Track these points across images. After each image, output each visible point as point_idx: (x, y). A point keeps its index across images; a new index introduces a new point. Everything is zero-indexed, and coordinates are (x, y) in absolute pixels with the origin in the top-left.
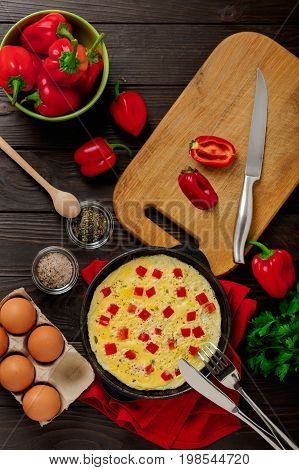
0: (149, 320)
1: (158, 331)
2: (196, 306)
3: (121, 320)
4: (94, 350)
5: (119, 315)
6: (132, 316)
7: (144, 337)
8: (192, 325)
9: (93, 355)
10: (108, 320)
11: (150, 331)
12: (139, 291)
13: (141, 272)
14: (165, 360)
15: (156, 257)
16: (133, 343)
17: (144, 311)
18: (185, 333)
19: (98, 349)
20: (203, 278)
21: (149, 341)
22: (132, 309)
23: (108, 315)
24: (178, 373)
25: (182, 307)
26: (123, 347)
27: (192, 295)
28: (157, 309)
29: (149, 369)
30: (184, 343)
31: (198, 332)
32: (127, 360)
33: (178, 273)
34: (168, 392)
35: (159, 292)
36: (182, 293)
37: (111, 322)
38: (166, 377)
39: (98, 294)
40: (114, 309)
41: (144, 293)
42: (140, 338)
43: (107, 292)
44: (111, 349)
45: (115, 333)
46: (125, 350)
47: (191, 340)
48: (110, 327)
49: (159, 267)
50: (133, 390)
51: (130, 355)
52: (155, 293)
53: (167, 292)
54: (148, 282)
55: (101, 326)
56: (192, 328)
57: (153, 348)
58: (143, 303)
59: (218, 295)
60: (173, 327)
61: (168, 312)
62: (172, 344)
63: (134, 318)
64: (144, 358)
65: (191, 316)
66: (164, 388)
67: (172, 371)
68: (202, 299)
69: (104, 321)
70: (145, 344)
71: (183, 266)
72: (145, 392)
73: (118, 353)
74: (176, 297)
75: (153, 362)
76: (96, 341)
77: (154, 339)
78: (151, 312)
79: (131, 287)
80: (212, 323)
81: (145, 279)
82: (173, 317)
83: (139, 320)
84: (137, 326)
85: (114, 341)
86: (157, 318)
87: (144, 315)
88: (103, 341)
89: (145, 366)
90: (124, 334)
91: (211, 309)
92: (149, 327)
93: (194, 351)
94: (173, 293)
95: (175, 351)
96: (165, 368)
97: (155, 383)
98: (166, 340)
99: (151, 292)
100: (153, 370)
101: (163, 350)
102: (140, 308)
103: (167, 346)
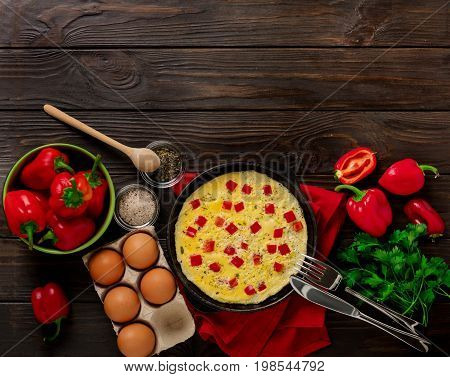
0: (236, 234)
1: (244, 246)
2: (285, 224)
3: (210, 232)
4: (179, 261)
5: (206, 227)
6: (219, 229)
7: (230, 251)
8: (278, 242)
9: (178, 265)
10: (195, 231)
11: (237, 245)
12: (227, 206)
13: (231, 186)
14: (250, 275)
15: (246, 173)
16: (218, 256)
17: (232, 224)
18: (271, 249)
19: (184, 259)
20: (293, 197)
21: (235, 255)
22: (219, 222)
23: (196, 227)
24: (262, 287)
25: (269, 224)
26: (209, 259)
27: (280, 212)
28: (245, 224)
29: (233, 283)
30: (270, 259)
31: (284, 249)
32: (212, 273)
33: (268, 190)
34: (251, 306)
35: (248, 207)
36: (270, 209)
37: (199, 234)
38: (249, 291)
39: (187, 205)
40: (202, 221)
41: (233, 207)
42: (226, 251)
43: (196, 204)
44: (196, 261)
45: (201, 246)
46: (210, 262)
47: (276, 257)
48: (197, 239)
49: (248, 182)
50: (216, 302)
51: (215, 268)
52: (243, 208)
53: (256, 207)
54: (237, 197)
55: (188, 238)
56: (278, 245)
57: (238, 262)
58: (231, 217)
59: (306, 214)
60: (260, 243)
61: (255, 228)
62: (257, 259)
63: (222, 232)
64: (229, 271)
65: (278, 233)
66: (248, 302)
67: (255, 286)
68: (290, 217)
69: (191, 232)
70: (230, 258)
71: (273, 184)
72: (227, 305)
73: (204, 265)
74: (264, 213)
75: (237, 275)
76: (182, 252)
77: (240, 253)
78: (238, 227)
79: (219, 201)
80: (298, 241)
81: (234, 194)
82: (260, 234)
83: (227, 233)
84: (223, 240)
85: (200, 252)
86: (244, 234)
87: (232, 229)
88: (189, 252)
89: (229, 279)
90: (210, 246)
91: (298, 227)
92: (236, 241)
93: (278, 267)
94: (261, 209)
95: (260, 266)
96: (249, 282)
97: (238, 296)
98: (251, 255)
99: (240, 207)
100: (237, 284)
101: (249, 265)
102: (228, 221)
103: (252, 261)
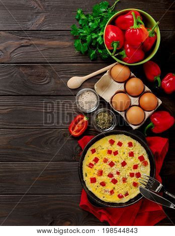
0: (114, 167)
1: (118, 173)
2: (139, 162)
3: (100, 166)
4: (84, 180)
5: (98, 163)
6: (105, 164)
7: (111, 175)
8: (135, 171)
9: (84, 182)
10: (93, 165)
11: (114, 172)
12: (110, 152)
13: (112, 142)
14: (120, 188)
15: (120, 135)
16: (104, 178)
17: (112, 162)
18: (132, 175)
19: (87, 179)
20: (143, 148)
21: (113, 178)
22: (105, 161)
23: (93, 163)
24: (127, 194)
25: (131, 162)
26: (100, 179)
27: (136, 156)
28: (118, 161)
29: (112, 192)
30: (131, 180)
32: (101, 187)
33: (130, 145)
34: (121, 204)
35: (120, 153)
36: (131, 154)
37: (95, 167)
38: (120, 197)
39: (89, 152)
40: (96, 160)
41: (112, 153)
42: (108, 176)
43: (93, 151)
44: (93, 180)
45: (96, 173)
46: (100, 181)
47: (134, 179)
48: (94, 169)
49: (121, 140)
50: (103, 202)
51: (103, 184)
52: (118, 154)
53: (124, 153)
54: (115, 147)
55: (89, 168)
56: (135, 173)
57: (115, 181)
58: (111, 158)
59: (150, 158)
60: (126, 172)
61: (124, 164)
62: (124, 180)
63: (107, 165)
64: (110, 186)
65: (135, 167)
66: (119, 202)
67: (123, 194)
68: (141, 158)
69: (91, 165)
70: (111, 179)
71: (134, 141)
72: (109, 203)
73: (97, 183)
74: (128, 156)
75: (114, 188)
76: (86, 176)
77: (116, 177)
78: (115, 163)
79: (105, 150)
80: (145, 171)
82: (126, 167)
83: (109, 166)
84: (107, 169)
85: (95, 176)
86: (118, 167)
88: (90, 176)
89: (110, 190)
90: (101, 173)
91: (145, 164)
92: (114, 170)
93: (135, 184)
94: (127, 154)
95: (126, 184)
96: (120, 192)
97: (114, 199)
98: (122, 178)
99: (116, 153)
100: (114, 193)
101: (120, 183)
102: (110, 160)
103: (122, 181)
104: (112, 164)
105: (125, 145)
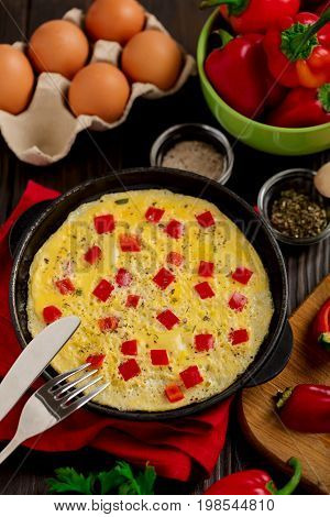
0: (154, 287)
1: (133, 301)
2: (177, 368)
3: (156, 244)
4: (103, 198)
5: (163, 237)
6: (163, 259)
8: (142, 358)
9: (96, 197)
10: (157, 219)
11: (135, 289)
12: (206, 269)
15: (269, 301)
16: (114, 259)
17: (171, 279)
18: (130, 347)
19: (107, 204)
20: (231, 381)
21: (116, 285)
22: (174, 259)
23: (165, 220)
25: (178, 344)
27: (200, 361)
28: (175, 300)
29: (65, 286)
30: (110, 346)
31: (129, 370)
32: (83, 252)
33: (239, 336)
35: (204, 305)
36: (203, 342)
37: (152, 226)
38: (50, 314)
39: (202, 206)
40: (173, 229)
41: (203, 280)
42: (122, 271)
43: (205, 220)
44: (104, 224)
45: (132, 232)
46: (102, 247)
47: (114, 358)
48: (143, 223)
50: (30, 259)
51: (93, 255)
52: (203, 298)
53: (206, 318)
54: (222, 286)
55: (145, 209)
56: (138, 359)
57: (103, 291)
58: (185, 279)
60: (141, 328)
61: (168, 319)
62: (109, 324)
63: (159, 263)
64: (86, 280)
65: (159, 358)
68: (191, 377)
69: (154, 214)
70: (111, 279)
71: (251, 346)
73: (97, 236)
74: (196, 333)
75: (79, 292)
76: (118, 202)
77: (120, 295)
78: (168, 290)
79: (218, 258)
80: (144, 395)
81: (228, 283)
82: (157, 327)
83: (156, 271)
84: (144, 267)
85: (119, 230)
86: (157, 301)
88: (119, 214)
90: (130, 246)
92: (143, 286)
93: (95, 361)
94: (203, 328)
95: (97, 330)
96: (67, 312)
97: (41, 295)
98: (118, 314)
99: (204, 291)
100: (62, 292)
101: (99, 310)
102: (177, 272)
103: (105, 316)
104: (163, 279)
105: (237, 321)
